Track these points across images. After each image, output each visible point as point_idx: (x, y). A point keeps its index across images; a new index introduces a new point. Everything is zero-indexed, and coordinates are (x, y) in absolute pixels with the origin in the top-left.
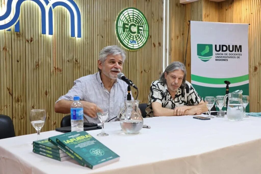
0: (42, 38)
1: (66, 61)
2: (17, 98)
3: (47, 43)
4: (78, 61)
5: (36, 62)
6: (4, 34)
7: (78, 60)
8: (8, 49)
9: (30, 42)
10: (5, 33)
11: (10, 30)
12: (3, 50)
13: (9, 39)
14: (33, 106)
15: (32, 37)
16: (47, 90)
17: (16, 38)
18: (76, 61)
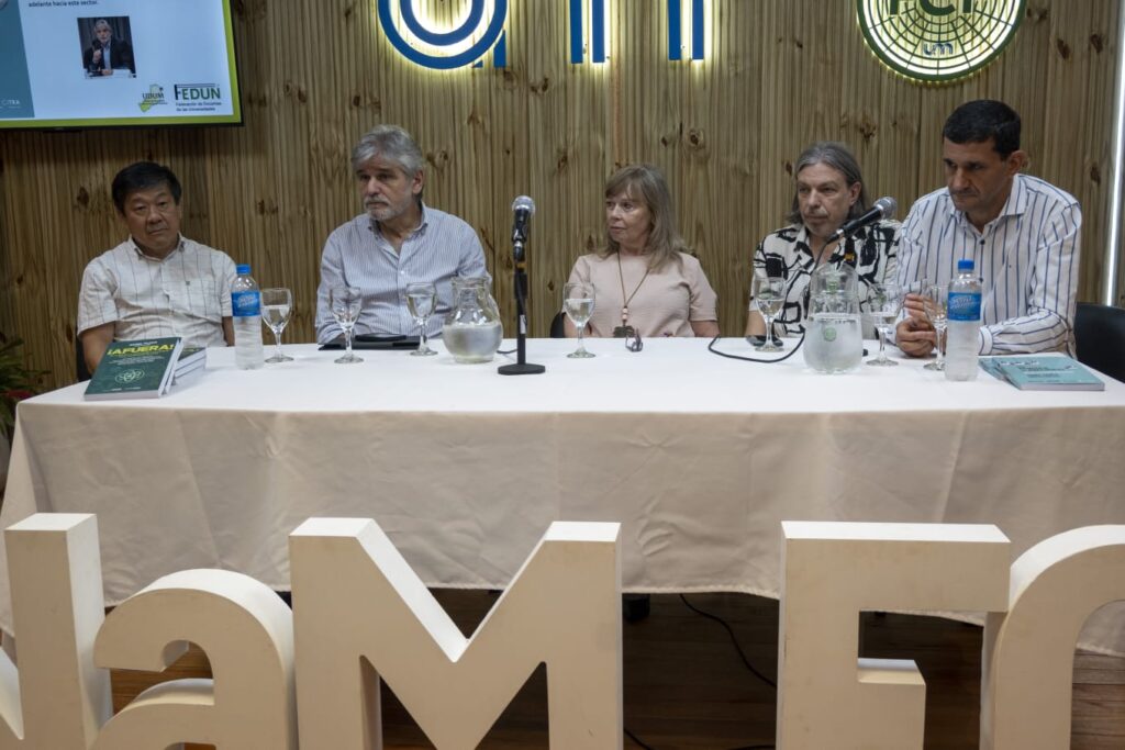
0: (578, 74)
1: (655, 141)
2: (505, 258)
3: (592, 88)
4: (701, 139)
5: (559, 151)
6: (470, 78)
7: (698, 134)
8: (480, 119)
9: (540, 91)
10: (473, 74)
11: (480, 65)
12: (469, 123)
13: (482, 90)
14: (551, 283)
15: (547, 76)
16: (594, 237)
17: (501, 86)
18: (694, 139)
